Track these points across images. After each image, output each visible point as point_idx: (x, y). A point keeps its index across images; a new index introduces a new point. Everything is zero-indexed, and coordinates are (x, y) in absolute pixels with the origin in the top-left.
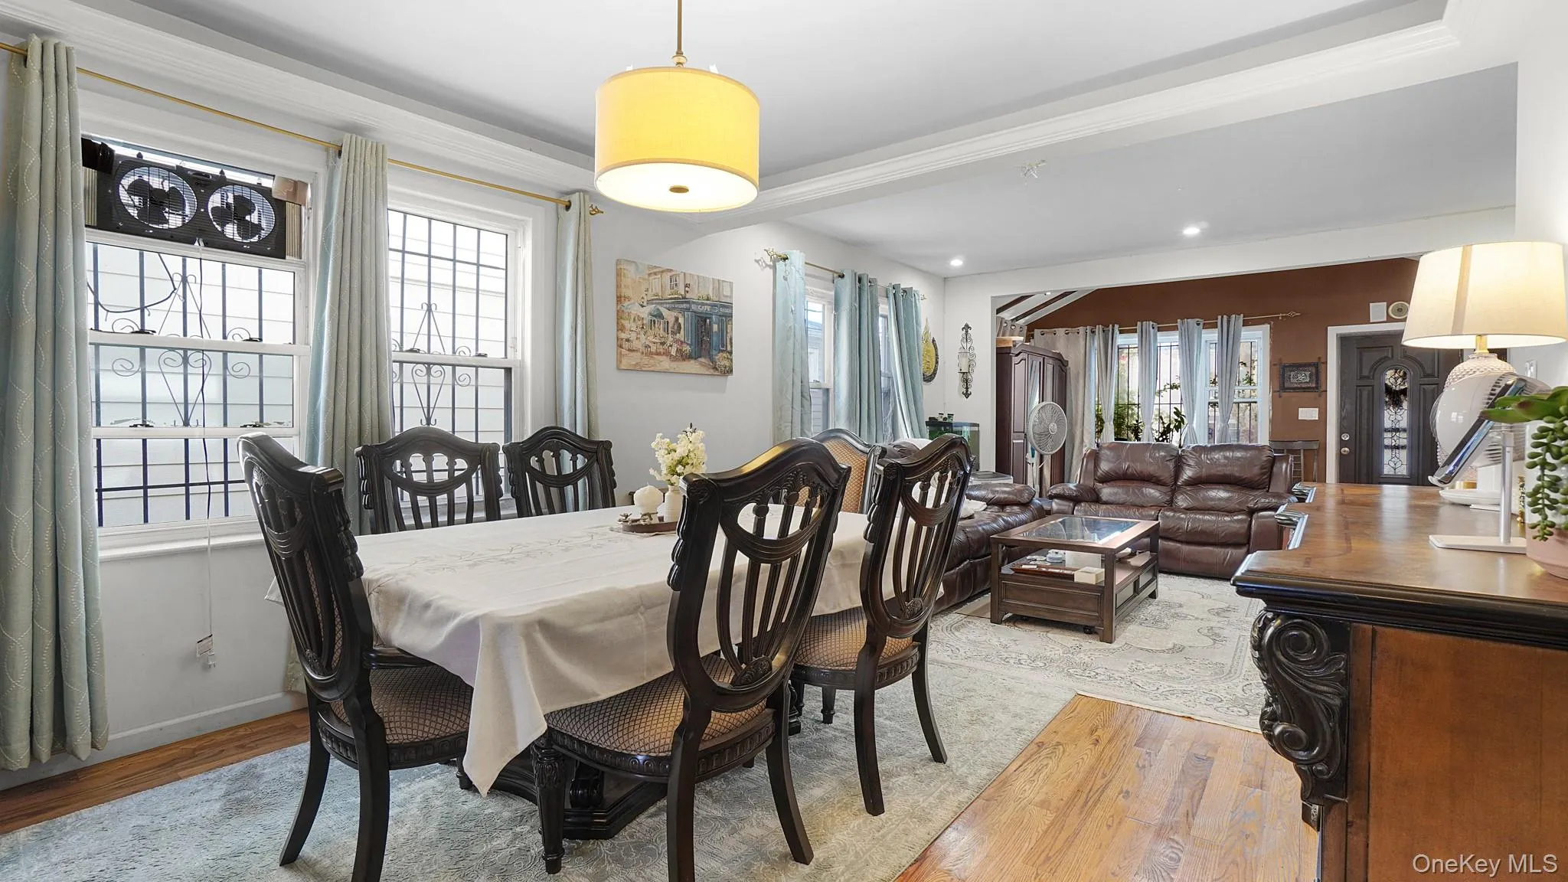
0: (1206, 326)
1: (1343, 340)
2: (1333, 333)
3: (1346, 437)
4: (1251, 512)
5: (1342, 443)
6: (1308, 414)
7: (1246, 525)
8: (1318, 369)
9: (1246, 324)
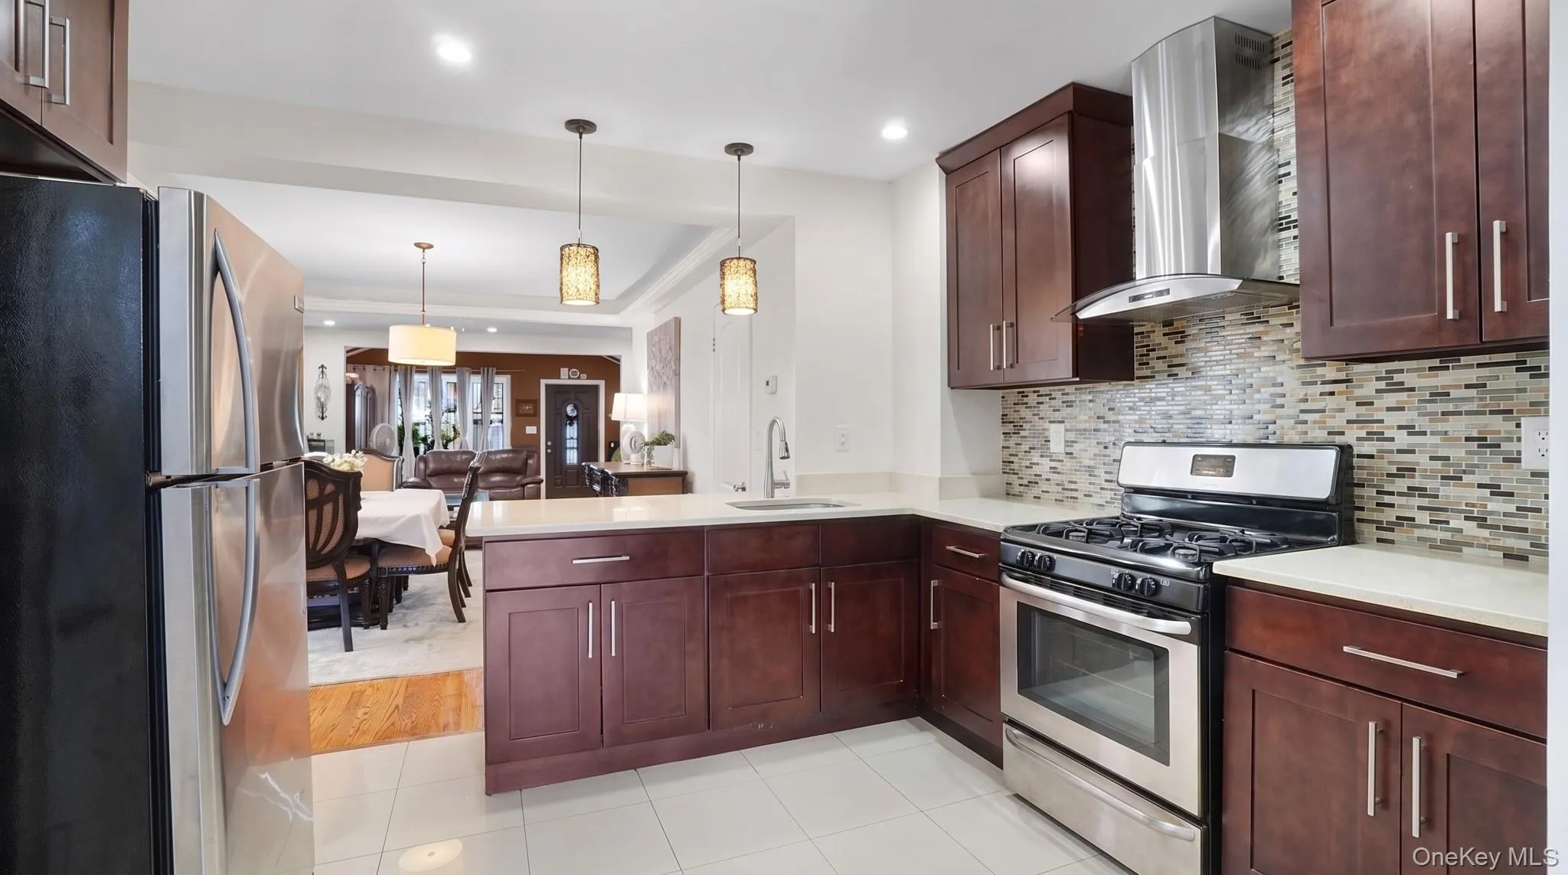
0: (473, 373)
1: (547, 386)
2: (543, 382)
3: (549, 443)
4: (523, 486)
5: (547, 447)
6: (531, 430)
7: (522, 493)
8: (536, 403)
9: (497, 373)
